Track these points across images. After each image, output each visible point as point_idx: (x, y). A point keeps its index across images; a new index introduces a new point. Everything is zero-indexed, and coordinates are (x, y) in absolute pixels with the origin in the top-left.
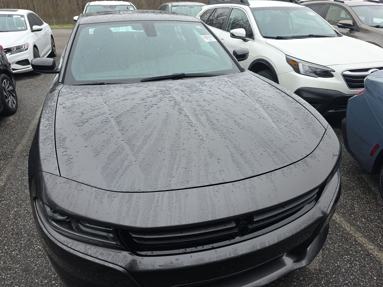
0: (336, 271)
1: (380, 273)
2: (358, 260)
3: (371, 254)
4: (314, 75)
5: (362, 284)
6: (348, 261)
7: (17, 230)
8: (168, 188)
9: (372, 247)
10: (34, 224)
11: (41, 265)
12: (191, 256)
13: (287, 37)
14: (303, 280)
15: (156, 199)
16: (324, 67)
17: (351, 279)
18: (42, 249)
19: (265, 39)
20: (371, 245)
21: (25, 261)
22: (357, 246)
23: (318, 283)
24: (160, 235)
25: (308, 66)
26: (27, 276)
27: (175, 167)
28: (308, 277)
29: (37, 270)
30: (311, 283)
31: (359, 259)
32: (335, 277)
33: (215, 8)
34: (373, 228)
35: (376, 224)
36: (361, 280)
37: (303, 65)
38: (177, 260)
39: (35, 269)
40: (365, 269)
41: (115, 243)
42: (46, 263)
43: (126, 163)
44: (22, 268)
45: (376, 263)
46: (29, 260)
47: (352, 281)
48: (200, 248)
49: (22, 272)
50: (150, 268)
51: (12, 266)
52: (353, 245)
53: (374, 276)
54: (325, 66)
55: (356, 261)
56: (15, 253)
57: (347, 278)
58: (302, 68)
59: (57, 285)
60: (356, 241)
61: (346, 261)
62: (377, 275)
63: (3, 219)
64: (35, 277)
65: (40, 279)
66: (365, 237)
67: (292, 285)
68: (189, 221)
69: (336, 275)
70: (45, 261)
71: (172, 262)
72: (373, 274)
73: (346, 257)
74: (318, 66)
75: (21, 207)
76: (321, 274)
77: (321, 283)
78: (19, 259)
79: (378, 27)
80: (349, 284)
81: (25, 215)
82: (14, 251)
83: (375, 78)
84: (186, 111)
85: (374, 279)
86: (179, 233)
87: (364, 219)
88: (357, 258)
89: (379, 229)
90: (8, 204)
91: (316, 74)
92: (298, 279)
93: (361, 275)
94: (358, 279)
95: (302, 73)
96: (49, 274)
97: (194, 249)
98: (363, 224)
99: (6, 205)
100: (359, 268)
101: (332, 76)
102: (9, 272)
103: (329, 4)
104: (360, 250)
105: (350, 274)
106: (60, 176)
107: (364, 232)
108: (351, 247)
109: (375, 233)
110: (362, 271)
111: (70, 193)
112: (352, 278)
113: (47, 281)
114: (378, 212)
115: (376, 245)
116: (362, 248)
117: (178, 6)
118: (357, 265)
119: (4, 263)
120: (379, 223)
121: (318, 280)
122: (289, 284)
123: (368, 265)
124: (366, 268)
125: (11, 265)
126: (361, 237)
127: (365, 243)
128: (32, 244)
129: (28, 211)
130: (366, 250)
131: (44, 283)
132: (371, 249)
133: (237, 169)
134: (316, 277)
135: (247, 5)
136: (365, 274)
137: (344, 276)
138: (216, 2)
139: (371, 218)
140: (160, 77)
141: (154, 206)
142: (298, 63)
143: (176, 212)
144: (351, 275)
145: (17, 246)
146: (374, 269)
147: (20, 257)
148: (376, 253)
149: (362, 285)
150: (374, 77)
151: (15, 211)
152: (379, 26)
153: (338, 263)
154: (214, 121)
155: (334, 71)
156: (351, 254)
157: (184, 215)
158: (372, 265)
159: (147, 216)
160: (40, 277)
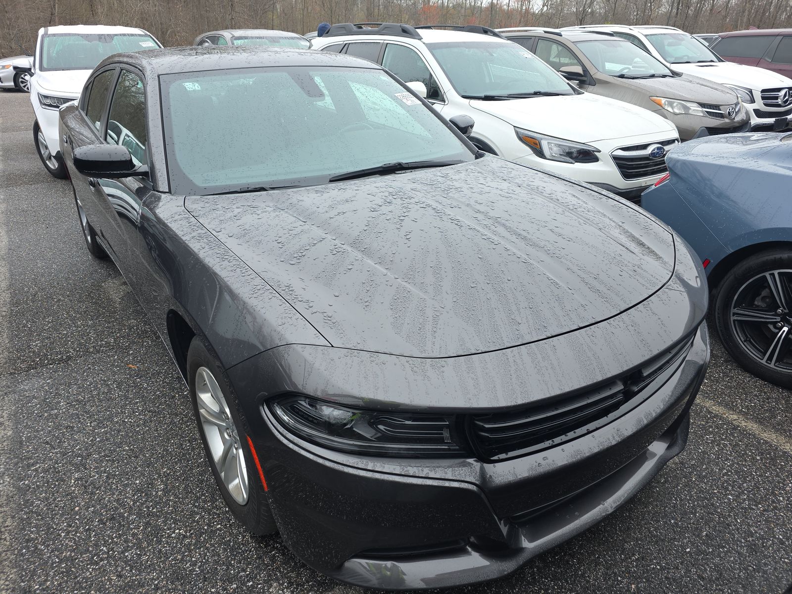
0: (703, 459)
1: (762, 450)
2: (726, 439)
3: (738, 427)
4: (568, 159)
5: (746, 469)
6: (713, 442)
7: (107, 512)
8: (520, 340)
9: (735, 417)
10: (139, 495)
11: (204, 561)
12: (562, 449)
13: (502, 97)
14: (665, 482)
15: (511, 360)
16: (582, 145)
17: (728, 466)
18: (188, 534)
19: (467, 101)
20: (732, 414)
21: (164, 562)
22: (715, 419)
23: (688, 481)
24: (527, 418)
25: (556, 145)
26: (187, 587)
27: (514, 308)
28: (671, 477)
29: (202, 571)
30: (680, 483)
31: (726, 437)
32: (707, 468)
33: (346, 44)
34: (724, 390)
35: (725, 384)
36: (742, 464)
37: (548, 143)
38: (545, 459)
39: (197, 571)
40: (740, 449)
41: (447, 447)
42: (213, 556)
43: (429, 313)
44: (166, 576)
45: (750, 438)
46: (172, 559)
47: (731, 468)
48: (571, 435)
49: (170, 582)
50: (511, 478)
51: (141, 579)
52: (709, 419)
53: (756, 455)
54: (584, 144)
55: (723, 440)
56: (132, 553)
57: (722, 466)
58: (548, 148)
59: (259, 586)
60: (710, 413)
61: (711, 443)
62: (759, 453)
63: (59, 499)
64: (206, 585)
65: (219, 586)
66: (720, 404)
67: (654, 492)
68: (573, 386)
69: (706, 464)
70: (209, 552)
71: (539, 464)
72: (754, 453)
73: (708, 437)
74: (573, 144)
75: (86, 469)
76: (686, 468)
77: (692, 480)
78: (149, 562)
79: (622, 76)
80: (729, 473)
81: (106, 482)
82: (127, 551)
83: (684, 156)
84: (467, 222)
85: (758, 460)
86: (553, 411)
87: (707, 380)
88: (723, 435)
89: (732, 391)
90: (50, 468)
91: (571, 158)
92: (659, 482)
93: (739, 457)
94: (738, 464)
95: (548, 157)
96: (232, 571)
97: (563, 438)
98: (708, 386)
99: (46, 471)
100: (732, 449)
101: (596, 159)
102: (141, 590)
103: (537, 38)
104: (722, 424)
105: (723, 459)
106: (332, 346)
107: (715, 398)
108: (707, 423)
109: (729, 396)
110: (737, 452)
111: (367, 370)
112: (729, 464)
113: (235, 586)
114: (720, 366)
115: (738, 412)
116: (723, 421)
117: (246, 38)
118: (727, 445)
119: (120, 576)
120: (728, 382)
121: (685, 477)
122: (649, 492)
123: (741, 442)
124: (741, 447)
125: (138, 577)
126: (714, 405)
127: (723, 413)
128: (158, 530)
129: (109, 474)
130: (729, 422)
131: (232, 591)
132: (735, 420)
133: (603, 300)
134: (681, 474)
135: (416, 37)
136: (743, 455)
137: (717, 464)
138: (345, 32)
139: (714, 377)
140: (363, 170)
141: (515, 371)
142: (539, 139)
143: (549, 374)
144: (726, 460)
145: (126, 541)
146: (751, 446)
147: (148, 559)
148: (743, 424)
149: (746, 471)
150: (681, 155)
151: (77, 479)
152: (624, 75)
153: (702, 448)
154: (524, 234)
155: (599, 151)
156: (712, 432)
157: (562, 377)
158: (746, 441)
159: (511, 387)
160: (216, 582)
